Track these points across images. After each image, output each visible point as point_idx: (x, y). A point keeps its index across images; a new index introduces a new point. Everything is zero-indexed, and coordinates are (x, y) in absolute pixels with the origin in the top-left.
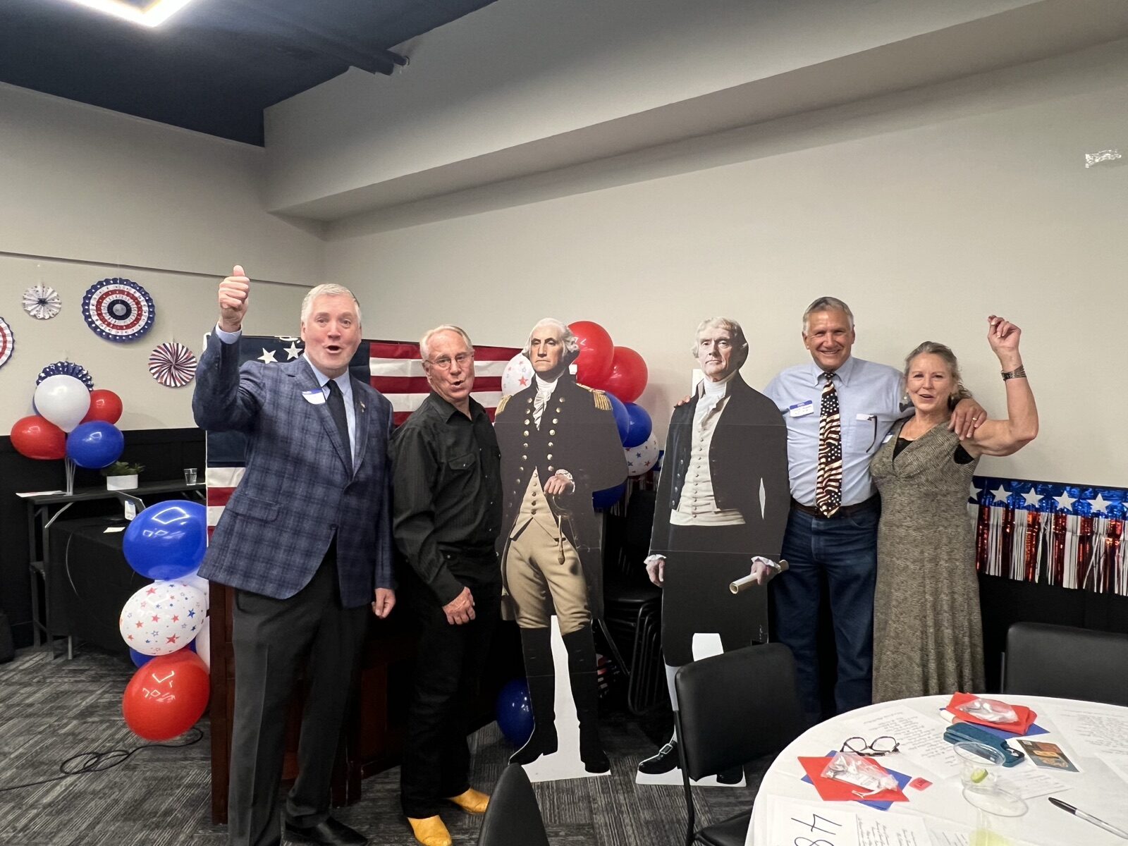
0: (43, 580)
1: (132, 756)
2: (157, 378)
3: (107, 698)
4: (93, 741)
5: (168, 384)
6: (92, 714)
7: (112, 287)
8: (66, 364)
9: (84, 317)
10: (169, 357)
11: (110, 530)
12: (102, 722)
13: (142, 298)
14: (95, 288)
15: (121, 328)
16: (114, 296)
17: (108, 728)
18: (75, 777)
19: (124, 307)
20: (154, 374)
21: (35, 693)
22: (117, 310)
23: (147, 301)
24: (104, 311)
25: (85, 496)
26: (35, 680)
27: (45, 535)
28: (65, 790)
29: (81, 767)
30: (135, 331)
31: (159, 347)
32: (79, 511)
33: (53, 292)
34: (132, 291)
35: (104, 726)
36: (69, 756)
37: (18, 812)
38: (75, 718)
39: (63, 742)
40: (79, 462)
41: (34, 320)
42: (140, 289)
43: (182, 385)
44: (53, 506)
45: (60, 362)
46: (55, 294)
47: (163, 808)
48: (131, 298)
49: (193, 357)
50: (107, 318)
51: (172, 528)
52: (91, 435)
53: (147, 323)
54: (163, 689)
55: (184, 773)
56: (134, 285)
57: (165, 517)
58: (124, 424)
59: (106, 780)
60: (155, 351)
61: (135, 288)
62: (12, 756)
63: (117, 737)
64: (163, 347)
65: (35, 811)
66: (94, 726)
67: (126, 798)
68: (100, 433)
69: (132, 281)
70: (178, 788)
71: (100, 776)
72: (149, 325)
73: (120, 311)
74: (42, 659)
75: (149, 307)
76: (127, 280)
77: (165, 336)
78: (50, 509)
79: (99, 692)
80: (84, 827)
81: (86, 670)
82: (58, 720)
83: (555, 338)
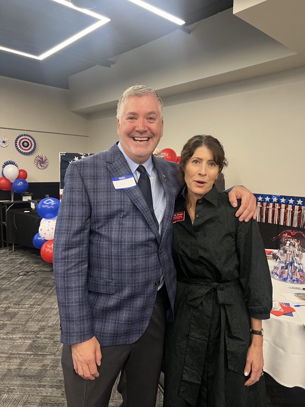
0: (6, 227)
1: (36, 273)
2: (36, 166)
3: (26, 260)
4: (25, 269)
5: (40, 168)
6: (23, 264)
7: (23, 137)
8: (10, 161)
9: (15, 147)
10: (40, 159)
11: (25, 212)
12: (26, 265)
13: (32, 141)
14: (20, 136)
15: (26, 150)
16: (24, 140)
17: (28, 267)
18: (22, 276)
19: (27, 144)
20: (35, 165)
21: (6, 258)
22: (25, 144)
23: (33, 141)
24: (21, 145)
25: (17, 202)
26: (5, 255)
27: (6, 213)
28: (20, 279)
29: (23, 274)
30: (30, 151)
31: (37, 156)
32: (16, 206)
33: (7, 139)
34: (29, 138)
35: (27, 266)
36: (19, 272)
37: (9, 282)
38: (19, 264)
39: (17, 269)
40: (16, 191)
41: (1, 147)
42: (32, 138)
43: (44, 168)
44: (9, 205)
45: (9, 161)
47: (47, 283)
48: (29, 140)
49: (47, 159)
50: (22, 147)
52: (19, 183)
53: (33, 149)
55: (51, 277)
56: (30, 136)
58: (28, 180)
59: (31, 277)
60: (36, 157)
61: (30, 137)
62: (4, 271)
63: (31, 269)
64: (38, 156)
65: (14, 282)
66: (24, 266)
67: (37, 281)
68: (22, 182)
69: (29, 135)
70: (50, 279)
71: (29, 276)
72: (34, 149)
73: (26, 145)
74: (5, 251)
75: (34, 143)
76: (28, 135)
77: (39, 152)
78: (7, 206)
79: (24, 259)
80: (27, 286)
81: (18, 254)
82: (14, 264)
83: (157, 154)
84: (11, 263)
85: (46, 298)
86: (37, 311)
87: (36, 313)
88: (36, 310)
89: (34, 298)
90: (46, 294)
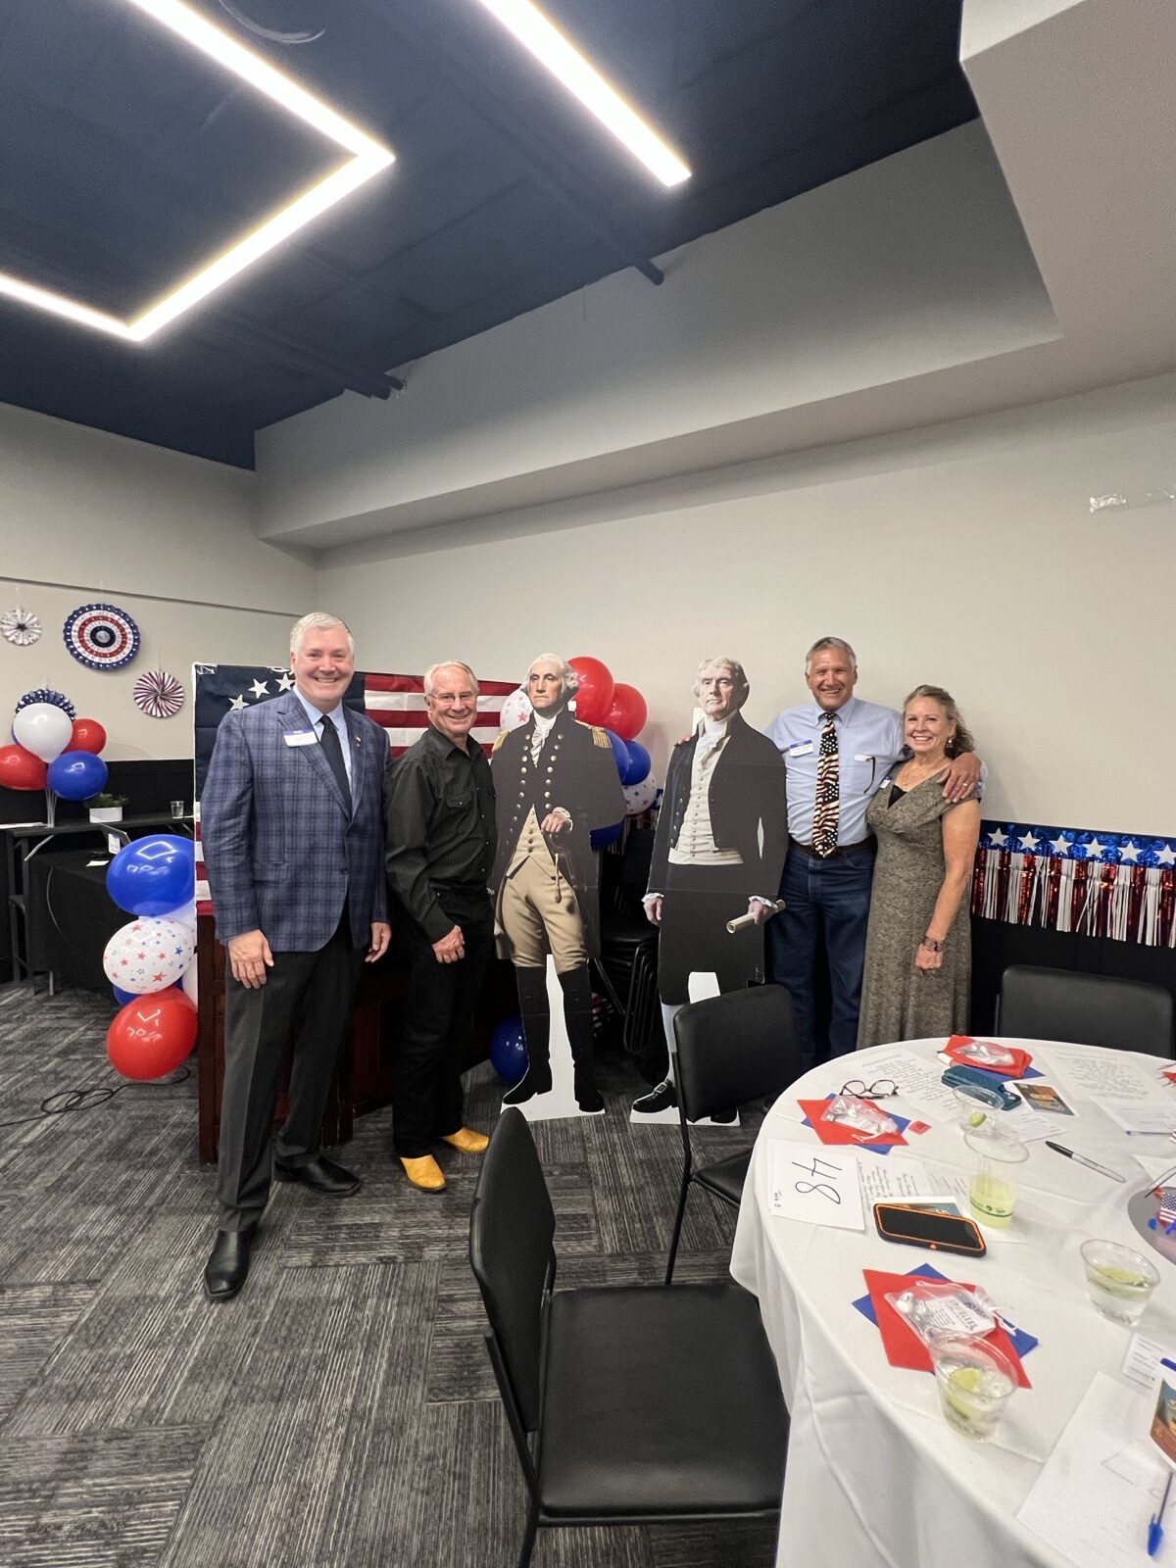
0: (23, 915)
1: (116, 1095)
2: (142, 709)
3: (91, 1035)
4: (75, 1079)
5: (154, 714)
6: (74, 1052)
7: (95, 613)
8: (47, 692)
9: (65, 643)
10: (155, 686)
11: (93, 863)
12: (85, 1060)
13: (127, 625)
14: (83, 610)
15: (105, 655)
16: (97, 622)
17: (92, 1065)
18: (57, 1116)
19: (108, 634)
20: (140, 704)
21: (15, 1029)
22: (100, 637)
23: (131, 628)
24: (87, 637)
25: (67, 828)
26: (16, 1016)
27: (25, 868)
28: (47, 1129)
29: (63, 1106)
30: (120, 659)
31: (144, 676)
32: (60, 842)
33: (33, 617)
34: (116, 617)
35: (87, 1064)
36: (50, 1095)
38: (57, 1055)
39: (44, 1081)
40: (60, 793)
41: (12, 645)
42: (125, 616)
43: (168, 716)
44: (33, 839)
45: (42, 691)
46: (35, 619)
47: (149, 1147)
48: (115, 625)
49: (179, 685)
50: (89, 645)
51: (157, 863)
52: (73, 766)
53: (131, 652)
54: (150, 1027)
55: (170, 1112)
56: (118, 612)
57: (150, 852)
58: (106, 755)
59: (89, 1120)
60: (141, 680)
61: (119, 615)
63: (100, 1075)
64: (148, 676)
65: (16, 1151)
66: (77, 1063)
67: (110, 1137)
68: (83, 764)
69: (117, 607)
70: (164, 1127)
71: (83, 1115)
72: (134, 653)
73: (103, 638)
74: (22, 995)
75: (134, 634)
76: (110, 607)
77: (151, 664)
78: (29, 842)
79: (81, 1029)
80: (66, 1167)
81: (67, 1007)
82: (38, 1058)
83: (554, 674)
84: (29, 1052)
85: (131, 1237)
86: (76, 1323)
87: (70, 1338)
88: (74, 1318)
89: (78, 1243)
90: (132, 1212)
